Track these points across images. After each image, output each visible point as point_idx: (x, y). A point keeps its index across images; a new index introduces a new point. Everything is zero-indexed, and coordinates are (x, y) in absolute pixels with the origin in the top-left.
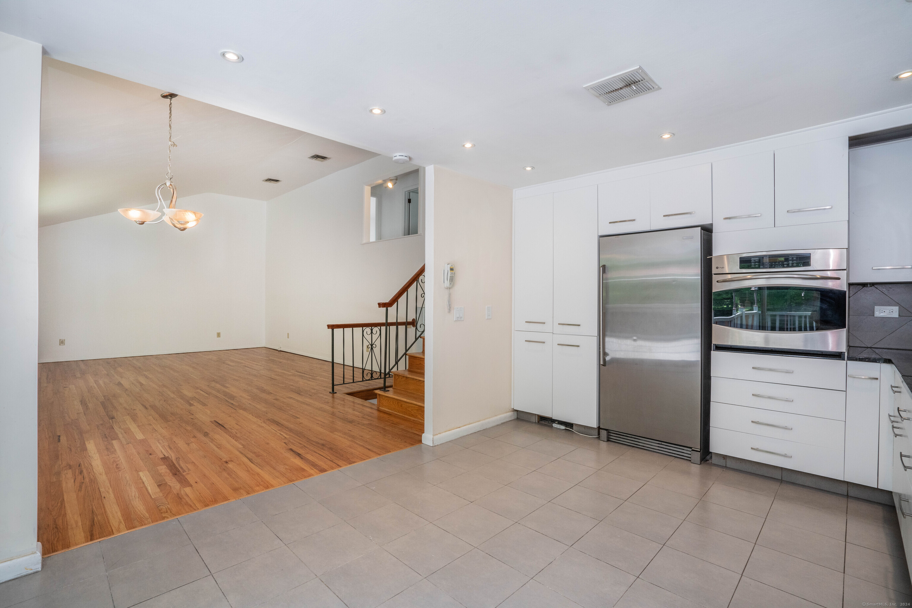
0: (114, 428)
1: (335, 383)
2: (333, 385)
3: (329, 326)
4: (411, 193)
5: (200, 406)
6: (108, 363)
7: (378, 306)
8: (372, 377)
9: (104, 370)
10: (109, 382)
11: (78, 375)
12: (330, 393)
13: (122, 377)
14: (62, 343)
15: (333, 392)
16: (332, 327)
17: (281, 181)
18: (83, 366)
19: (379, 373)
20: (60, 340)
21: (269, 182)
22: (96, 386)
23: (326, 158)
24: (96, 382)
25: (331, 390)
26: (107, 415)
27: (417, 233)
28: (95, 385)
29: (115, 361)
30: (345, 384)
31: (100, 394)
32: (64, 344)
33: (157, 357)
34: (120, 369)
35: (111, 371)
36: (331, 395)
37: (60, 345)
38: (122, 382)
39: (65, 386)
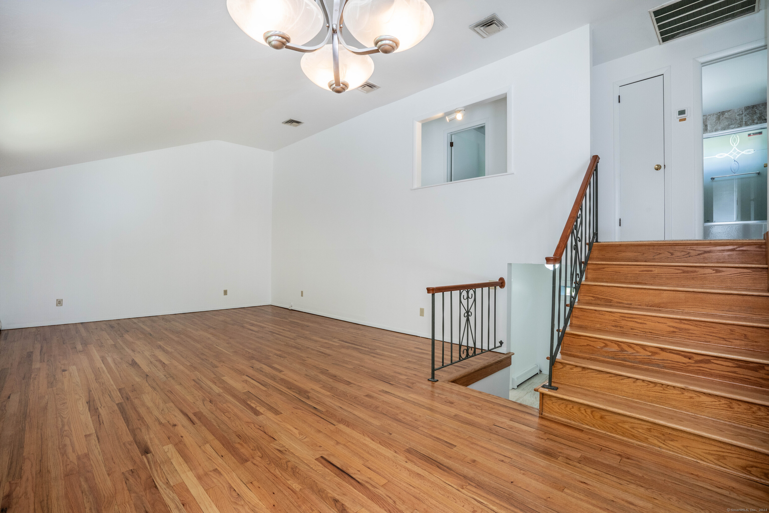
0: (158, 486)
1: (436, 367)
2: (433, 370)
3: (429, 290)
4: (453, 136)
5: (270, 415)
6: (112, 327)
7: (546, 262)
8: (468, 354)
9: (109, 338)
10: (120, 360)
11: (80, 347)
12: (428, 380)
13: (133, 351)
14: (59, 304)
15: (433, 379)
16: (432, 291)
17: (303, 123)
18: (82, 330)
19: (473, 349)
20: (57, 300)
21: (289, 124)
22: (105, 369)
23: (375, 86)
24: (103, 359)
25: (430, 377)
26: (136, 442)
27: (506, 171)
28: (103, 366)
29: (119, 323)
30: (445, 367)
31: (112, 385)
32: (62, 305)
33: (164, 318)
34: (127, 337)
35: (119, 340)
36: (430, 383)
37: (57, 305)
38: (137, 360)
39: (63, 367)
